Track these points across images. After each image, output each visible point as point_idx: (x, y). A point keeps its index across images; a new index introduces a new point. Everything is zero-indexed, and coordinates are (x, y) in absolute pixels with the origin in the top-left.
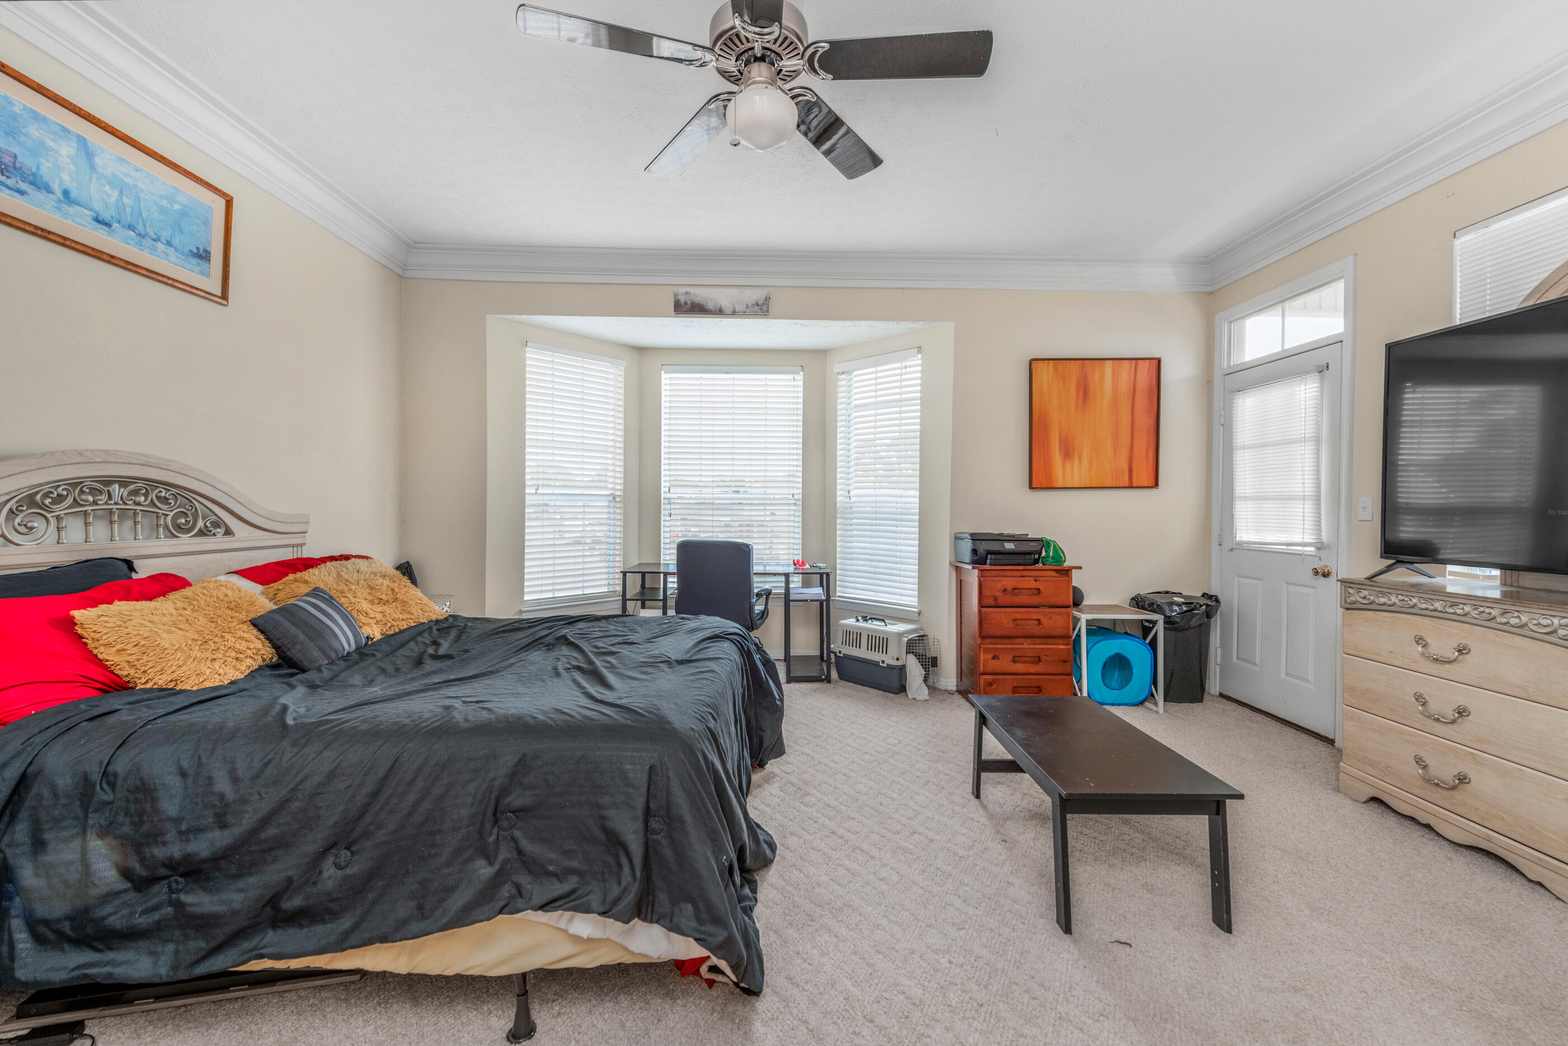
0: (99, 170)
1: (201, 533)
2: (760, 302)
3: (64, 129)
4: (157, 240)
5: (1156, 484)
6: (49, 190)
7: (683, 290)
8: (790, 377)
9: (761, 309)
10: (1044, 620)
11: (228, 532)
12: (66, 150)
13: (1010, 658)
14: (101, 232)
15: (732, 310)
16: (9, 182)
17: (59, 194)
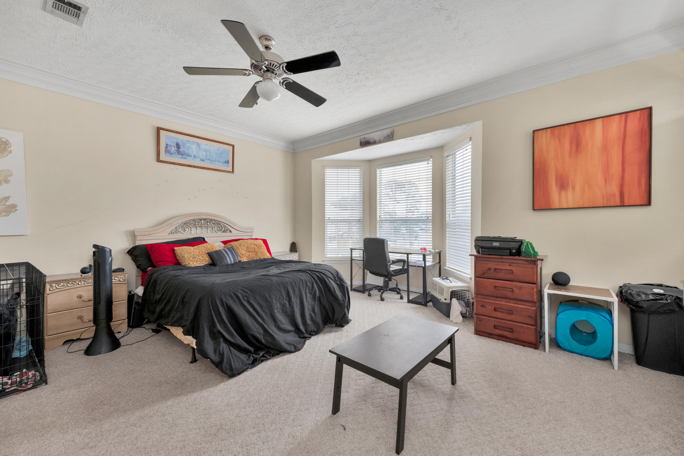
0: (201, 149)
1: (223, 232)
2: (389, 135)
3: (194, 142)
4: (216, 161)
5: (649, 203)
6: (191, 156)
7: (362, 137)
8: (426, 163)
9: (390, 137)
10: (516, 290)
11: (230, 232)
12: (194, 146)
13: (493, 308)
14: (202, 162)
15: (379, 140)
16: (183, 157)
17: (193, 157)
